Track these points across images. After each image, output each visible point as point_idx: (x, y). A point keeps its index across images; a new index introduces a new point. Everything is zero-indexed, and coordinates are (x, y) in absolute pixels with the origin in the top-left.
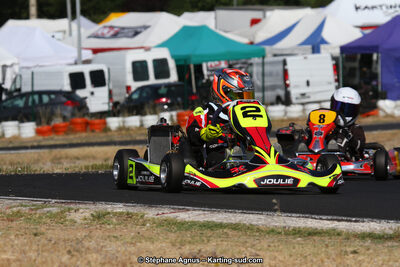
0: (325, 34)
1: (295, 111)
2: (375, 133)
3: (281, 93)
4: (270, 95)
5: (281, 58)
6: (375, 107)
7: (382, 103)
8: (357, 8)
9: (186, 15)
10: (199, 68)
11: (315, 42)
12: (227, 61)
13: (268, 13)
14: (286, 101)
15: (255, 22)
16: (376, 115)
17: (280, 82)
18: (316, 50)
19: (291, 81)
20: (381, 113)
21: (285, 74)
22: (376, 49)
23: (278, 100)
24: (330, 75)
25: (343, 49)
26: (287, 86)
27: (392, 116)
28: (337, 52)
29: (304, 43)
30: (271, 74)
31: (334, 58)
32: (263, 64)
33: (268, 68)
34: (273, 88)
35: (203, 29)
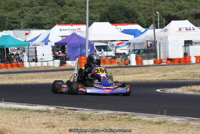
0: (49, 39)
1: (39, 64)
2: (64, 72)
3: (34, 58)
4: (31, 59)
5: (35, 46)
6: (65, 63)
7: (67, 62)
8: (61, 30)
9: (4, 31)
10: (7, 49)
11: (46, 41)
12: (17, 47)
13: (31, 31)
14: (36, 61)
15: (27, 34)
16: (66, 66)
17: (34, 55)
18: (46, 44)
19: (38, 54)
20: (67, 65)
21: (36, 51)
22: (66, 44)
23: (34, 60)
24: (51, 52)
25: (55, 43)
26: (36, 56)
27: (71, 66)
28: (53, 45)
29: (43, 42)
30: (31, 52)
31: (52, 47)
32: (28, 48)
33: (30, 50)
34: (32, 56)
35: (9, 36)
